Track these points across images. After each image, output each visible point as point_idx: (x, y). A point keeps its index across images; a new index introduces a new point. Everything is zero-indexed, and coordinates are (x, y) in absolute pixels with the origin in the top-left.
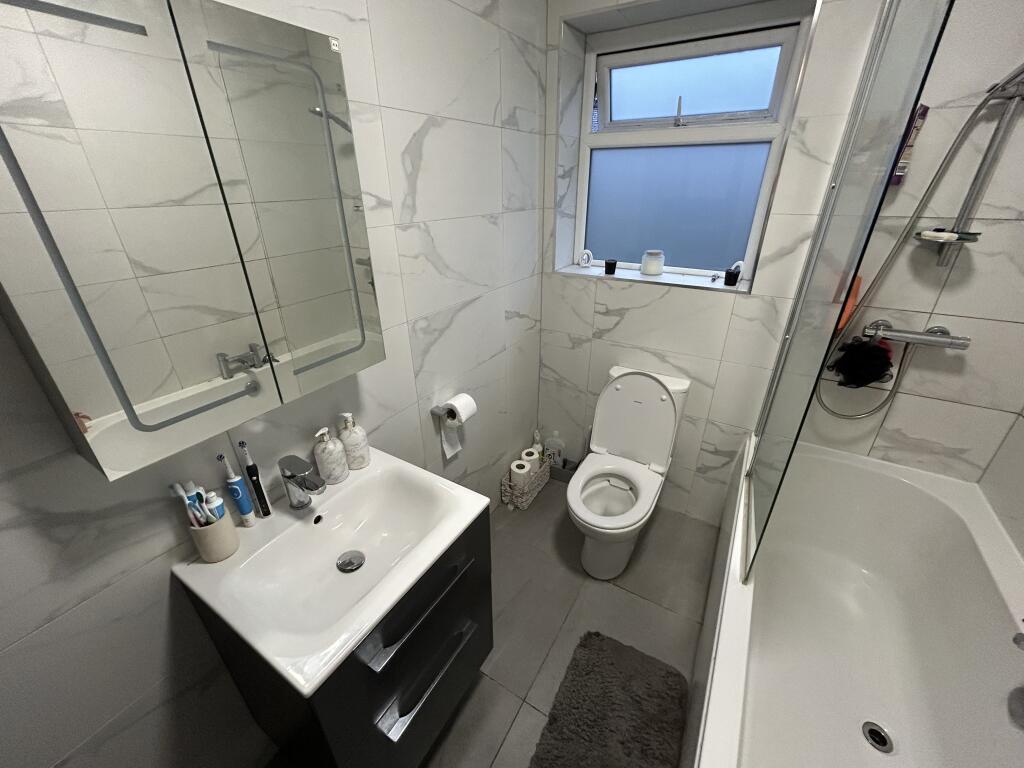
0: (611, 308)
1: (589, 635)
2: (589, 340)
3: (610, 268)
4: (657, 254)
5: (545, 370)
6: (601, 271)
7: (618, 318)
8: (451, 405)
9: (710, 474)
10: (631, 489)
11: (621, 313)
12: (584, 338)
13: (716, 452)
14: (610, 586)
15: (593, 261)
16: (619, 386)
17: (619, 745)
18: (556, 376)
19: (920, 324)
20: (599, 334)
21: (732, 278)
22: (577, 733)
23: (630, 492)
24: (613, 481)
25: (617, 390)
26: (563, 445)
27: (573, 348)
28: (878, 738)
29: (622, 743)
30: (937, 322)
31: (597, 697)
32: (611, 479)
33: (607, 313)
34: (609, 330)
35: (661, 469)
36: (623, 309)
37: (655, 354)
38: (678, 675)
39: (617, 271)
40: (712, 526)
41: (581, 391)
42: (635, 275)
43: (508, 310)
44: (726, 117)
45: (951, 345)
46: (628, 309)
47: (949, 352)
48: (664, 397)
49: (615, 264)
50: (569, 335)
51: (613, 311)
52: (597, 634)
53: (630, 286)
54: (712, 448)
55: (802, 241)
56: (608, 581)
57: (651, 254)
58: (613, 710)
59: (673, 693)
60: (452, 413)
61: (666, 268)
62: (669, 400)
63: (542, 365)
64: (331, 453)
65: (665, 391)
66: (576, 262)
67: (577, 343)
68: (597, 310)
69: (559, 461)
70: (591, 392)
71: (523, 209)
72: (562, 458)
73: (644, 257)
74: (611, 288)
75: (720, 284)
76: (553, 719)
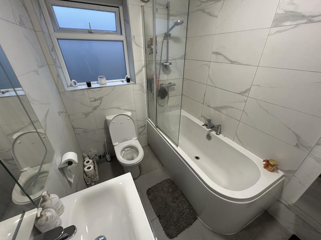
0: (96, 98)
1: (148, 191)
2: (92, 112)
3: (89, 85)
4: (103, 77)
5: (76, 130)
6: (85, 87)
7: (100, 101)
8: (68, 160)
9: (142, 133)
10: (131, 148)
11: (101, 99)
12: (89, 112)
13: (142, 127)
14: (141, 176)
15: (78, 84)
16: (114, 122)
17: (173, 203)
18: (82, 130)
19: (167, 82)
20: (95, 108)
21: (128, 80)
22: (166, 212)
23: (132, 149)
24: (126, 150)
25: (114, 123)
26: (96, 152)
27: (86, 117)
28: (197, 158)
29: (173, 202)
30: (169, 81)
31: (161, 201)
32: (124, 150)
33: (95, 100)
34: (98, 106)
35: (136, 138)
36: (101, 97)
37: (117, 108)
38: (169, 179)
39: (92, 85)
40: (146, 146)
41: (95, 131)
42: (98, 86)
43: (59, 111)
44: (105, 32)
45: (173, 86)
46: (103, 97)
47: (172, 87)
48: (128, 119)
49: (90, 83)
50: (83, 113)
51: (97, 99)
52: (149, 189)
53: (101, 89)
54: (140, 127)
55: (143, 68)
56: (139, 176)
57: (100, 77)
58: (166, 199)
59: (171, 183)
60: (70, 163)
61: (107, 81)
62: (130, 119)
63: (74, 128)
64: (52, 217)
65: (127, 117)
66: (69, 85)
67: (87, 115)
68: (91, 100)
69: (97, 158)
70: (99, 129)
71: (43, 66)
72: (97, 156)
73: (99, 79)
74: (94, 91)
75: (125, 83)
76: (159, 216)
